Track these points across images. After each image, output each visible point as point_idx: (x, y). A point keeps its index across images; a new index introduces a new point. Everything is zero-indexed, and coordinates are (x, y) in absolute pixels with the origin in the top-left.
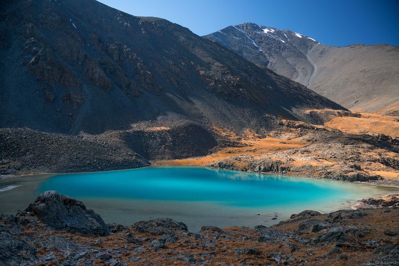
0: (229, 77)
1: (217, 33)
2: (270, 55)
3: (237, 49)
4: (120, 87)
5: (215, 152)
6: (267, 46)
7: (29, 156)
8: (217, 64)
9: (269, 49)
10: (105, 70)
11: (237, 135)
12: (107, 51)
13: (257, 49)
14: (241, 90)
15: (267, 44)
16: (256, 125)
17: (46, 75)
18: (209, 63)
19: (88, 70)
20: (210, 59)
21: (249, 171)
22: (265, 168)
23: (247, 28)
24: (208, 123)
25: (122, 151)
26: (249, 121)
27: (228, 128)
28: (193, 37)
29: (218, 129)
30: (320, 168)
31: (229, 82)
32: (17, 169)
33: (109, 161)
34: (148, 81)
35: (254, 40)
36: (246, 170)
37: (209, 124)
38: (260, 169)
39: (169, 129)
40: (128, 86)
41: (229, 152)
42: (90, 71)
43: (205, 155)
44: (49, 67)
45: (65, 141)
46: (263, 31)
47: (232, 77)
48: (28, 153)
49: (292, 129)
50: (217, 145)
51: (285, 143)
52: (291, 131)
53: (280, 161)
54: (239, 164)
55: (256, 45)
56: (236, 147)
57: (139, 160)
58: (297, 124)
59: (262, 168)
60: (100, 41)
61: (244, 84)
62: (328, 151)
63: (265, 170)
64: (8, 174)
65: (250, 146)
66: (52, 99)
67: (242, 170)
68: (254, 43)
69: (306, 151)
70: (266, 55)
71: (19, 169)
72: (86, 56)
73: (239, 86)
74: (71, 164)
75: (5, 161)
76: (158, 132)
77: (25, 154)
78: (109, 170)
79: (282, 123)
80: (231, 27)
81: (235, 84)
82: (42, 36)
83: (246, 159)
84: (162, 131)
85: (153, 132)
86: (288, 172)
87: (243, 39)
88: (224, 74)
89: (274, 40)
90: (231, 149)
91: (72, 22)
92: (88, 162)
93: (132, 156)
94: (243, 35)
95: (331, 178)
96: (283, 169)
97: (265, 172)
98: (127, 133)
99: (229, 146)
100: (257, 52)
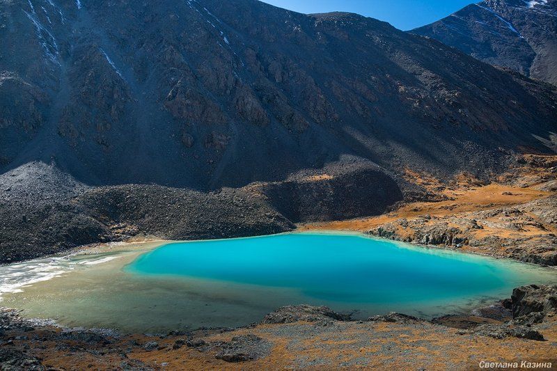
0: (442, 92)
1: (450, 17)
2: (538, 43)
3: (482, 39)
4: (280, 120)
5: (396, 209)
6: (534, 29)
7: (148, 219)
8: (426, 73)
9: (537, 34)
10: (261, 98)
11: (440, 182)
12: (266, 70)
13: (516, 35)
14: (460, 111)
15: (533, 25)
16: (478, 165)
17: (185, 112)
18: (415, 73)
19: (237, 101)
20: (416, 67)
21: (414, 242)
22: (434, 239)
23: (498, 4)
24: (398, 165)
25: (261, 210)
26: (467, 159)
27: (429, 172)
28: (394, 35)
29: (412, 174)
30: (509, 243)
31: (442, 100)
32: (131, 235)
33: (236, 226)
34: (319, 108)
35: (511, 21)
36: (410, 240)
37: (401, 167)
38: (428, 239)
39: (331, 177)
40: (291, 118)
41: (415, 210)
42: (240, 103)
43: (378, 214)
44: (188, 102)
45: (189, 200)
46: (527, 5)
47: (446, 92)
48: (147, 215)
49: (538, 169)
50: (401, 199)
51: (510, 194)
52: (536, 172)
53: (456, 229)
54: (403, 231)
55: (514, 30)
56: (430, 201)
57: (279, 224)
58: (549, 161)
59: (431, 238)
60: (258, 57)
61: (466, 101)
62: (549, 212)
63: (435, 242)
64: (120, 240)
65: (452, 199)
66: (190, 143)
67: (405, 241)
68: (511, 27)
69: (514, 212)
70: (531, 44)
71: (134, 235)
72: (237, 82)
73: (456, 105)
74: (190, 230)
75: (122, 225)
76: (316, 183)
77: (143, 217)
78: (234, 237)
79: (523, 159)
80: (472, 5)
81: (451, 103)
82: (183, 60)
83: (414, 225)
84: (321, 182)
85: (309, 184)
86: (464, 246)
87: (492, 23)
88: (435, 88)
89: (546, 17)
90: (418, 205)
91: (223, 37)
92: (211, 227)
93: (271, 217)
94: (492, 15)
95: (518, 258)
96: (458, 241)
97: (435, 244)
98: (274, 185)
99: (420, 200)
100: (516, 39)
